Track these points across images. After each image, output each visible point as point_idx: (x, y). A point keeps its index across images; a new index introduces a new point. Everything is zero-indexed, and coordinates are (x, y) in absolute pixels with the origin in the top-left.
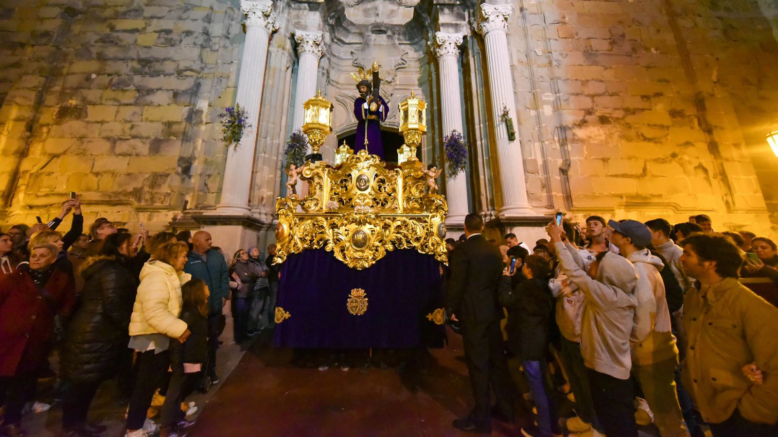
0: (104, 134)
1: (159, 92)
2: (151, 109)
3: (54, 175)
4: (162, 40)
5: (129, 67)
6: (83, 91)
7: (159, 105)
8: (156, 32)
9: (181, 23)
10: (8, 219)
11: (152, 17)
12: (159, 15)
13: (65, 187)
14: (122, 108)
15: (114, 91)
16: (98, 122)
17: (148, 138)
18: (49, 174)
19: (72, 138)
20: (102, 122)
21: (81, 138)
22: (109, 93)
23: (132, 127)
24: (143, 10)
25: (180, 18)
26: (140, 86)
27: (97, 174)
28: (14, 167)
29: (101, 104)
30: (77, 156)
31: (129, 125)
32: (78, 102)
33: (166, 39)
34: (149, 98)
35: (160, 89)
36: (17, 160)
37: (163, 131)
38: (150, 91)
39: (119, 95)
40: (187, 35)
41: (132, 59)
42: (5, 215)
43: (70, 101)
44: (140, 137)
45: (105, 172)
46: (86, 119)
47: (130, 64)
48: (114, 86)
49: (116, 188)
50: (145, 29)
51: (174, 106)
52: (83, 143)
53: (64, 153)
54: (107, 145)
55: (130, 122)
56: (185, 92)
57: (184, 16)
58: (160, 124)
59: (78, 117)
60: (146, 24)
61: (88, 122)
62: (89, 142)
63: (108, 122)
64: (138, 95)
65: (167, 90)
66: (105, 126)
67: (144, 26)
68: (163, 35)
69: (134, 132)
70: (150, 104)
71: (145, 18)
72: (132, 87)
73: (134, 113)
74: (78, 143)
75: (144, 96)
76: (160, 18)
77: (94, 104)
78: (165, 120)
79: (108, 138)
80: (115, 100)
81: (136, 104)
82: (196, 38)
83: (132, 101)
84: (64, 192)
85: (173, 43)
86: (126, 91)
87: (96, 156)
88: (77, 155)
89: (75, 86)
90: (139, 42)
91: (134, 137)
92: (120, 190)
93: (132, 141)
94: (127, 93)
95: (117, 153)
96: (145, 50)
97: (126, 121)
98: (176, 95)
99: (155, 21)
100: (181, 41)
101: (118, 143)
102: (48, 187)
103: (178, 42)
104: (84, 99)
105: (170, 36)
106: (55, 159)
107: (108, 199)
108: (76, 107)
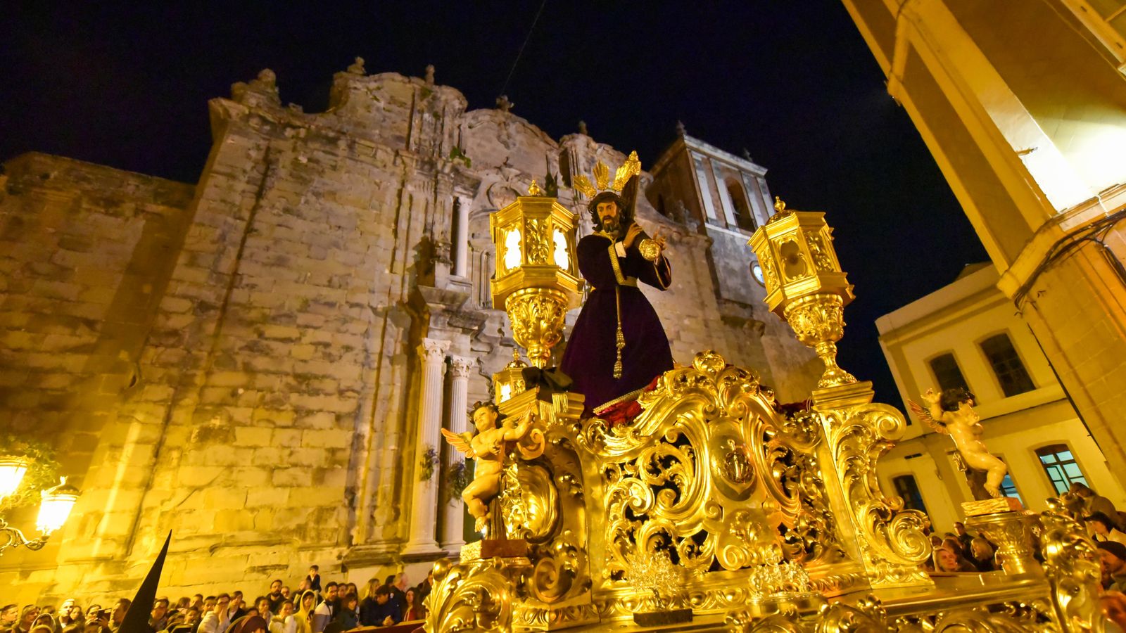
0: (258, 462)
1: (320, 415)
2: (312, 433)
3: (196, 513)
4: (320, 354)
5: (283, 383)
6: (228, 408)
7: (321, 429)
8: (312, 344)
9: (339, 336)
10: (126, 572)
11: (307, 327)
12: (315, 324)
13: (212, 527)
14: (278, 431)
15: (267, 410)
16: (250, 448)
17: (309, 466)
18: (191, 512)
19: (218, 466)
20: (255, 448)
21: (230, 467)
22: (262, 413)
23: (291, 454)
24: (296, 317)
25: (339, 331)
26: (298, 406)
27: (253, 510)
28: (138, 504)
29: (252, 425)
30: (225, 489)
31: (287, 452)
32: (224, 423)
33: (324, 354)
34: (309, 420)
35: (321, 411)
36: (141, 495)
37: (326, 459)
38: (310, 413)
39: (274, 416)
40: (347, 351)
41: (287, 374)
42: (124, 566)
43: (213, 421)
44: (302, 466)
45: (261, 507)
46: (234, 444)
47: (285, 379)
48: (265, 404)
49: (276, 526)
50: (300, 339)
51: (337, 431)
52: (232, 472)
53: (209, 484)
54: (262, 475)
55: (289, 447)
56: (348, 415)
57: (343, 328)
58: (323, 450)
59: (225, 441)
60: (301, 334)
61: (238, 447)
62: (240, 471)
63: (262, 447)
64: (295, 416)
65: (329, 412)
66: (258, 452)
67: (298, 335)
68: (321, 348)
69: (293, 459)
70: (310, 427)
71: (299, 326)
72: (287, 407)
73: (293, 438)
74: (226, 473)
75: (303, 417)
76: (316, 328)
77: (244, 425)
78: (328, 446)
79: (263, 467)
80: (269, 421)
81: (294, 427)
82: (357, 354)
83: (290, 423)
84: (211, 533)
85: (332, 358)
86: (283, 411)
87: (251, 488)
88: (226, 487)
89: (218, 401)
90: (293, 353)
91: (295, 465)
92: (281, 527)
93: (292, 471)
94: (283, 414)
95: (275, 484)
96: (301, 364)
97: (284, 447)
98: (338, 418)
99: (310, 331)
100: (341, 357)
101: (276, 471)
102: (190, 528)
103: (337, 358)
104: (230, 419)
105: (328, 350)
106: (196, 492)
107: (266, 539)
108: (221, 428)
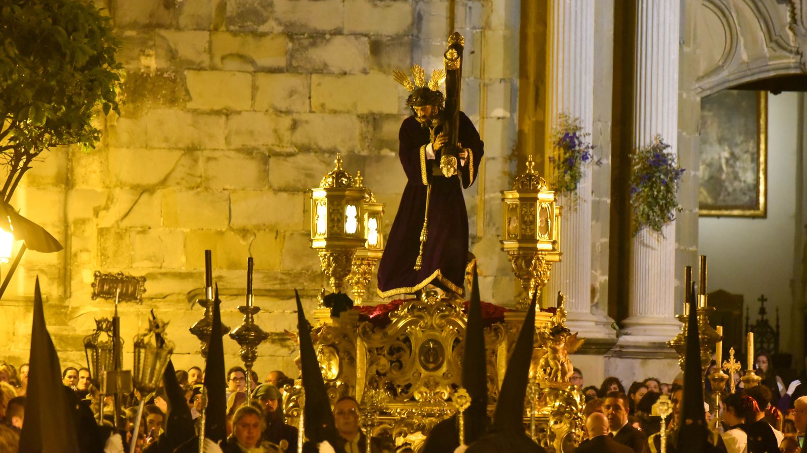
0: (237, 142)
1: (338, 40)
2: (327, 80)
3: (153, 233)
6: (164, 33)
7: (345, 74)
13: (183, 259)
14: (262, 79)
15: (235, 34)
16: (218, 113)
18: (144, 230)
19: (170, 149)
20: (227, 113)
21: (191, 150)
22: (226, 42)
23: (294, 126)
26: (292, 24)
27: (244, 232)
28: (62, 215)
29: (213, 68)
30: (191, 193)
31: (286, 121)
32: (164, 64)
34: (318, 55)
35: (338, 32)
36: (62, 197)
37: (363, 137)
38: (318, 37)
39: (251, 47)
43: (144, 61)
44: (319, 151)
45: (259, 228)
46: (190, 105)
48: (231, 21)
49: (288, 264)
51: (376, 76)
52: (196, 161)
53: (164, 182)
54: (251, 168)
55: (288, 112)
56: (396, 40)
58: (354, 118)
59: (172, 101)
61: (195, 112)
62: (209, 159)
63: (239, 113)
64: (290, 45)
65: (356, 35)
66: (235, 120)
69: (300, 137)
70: (322, 70)
72: (271, 26)
73: (292, 93)
74: (186, 161)
75: (306, 48)
77: (200, 69)
78: (363, 110)
79: (248, 152)
80: (241, 57)
81: (290, 69)
83: (282, 62)
84: (184, 270)
86: (263, 35)
87: (234, 191)
88: (192, 188)
89: (144, 20)
91: (305, 149)
93: (301, 159)
94: (267, 41)
95: (276, 186)
97: (279, 112)
98: (377, 47)
101: (272, 160)
102: (149, 259)
104: (172, 55)
106: (145, 197)
107: (277, 287)
108: (160, 73)
